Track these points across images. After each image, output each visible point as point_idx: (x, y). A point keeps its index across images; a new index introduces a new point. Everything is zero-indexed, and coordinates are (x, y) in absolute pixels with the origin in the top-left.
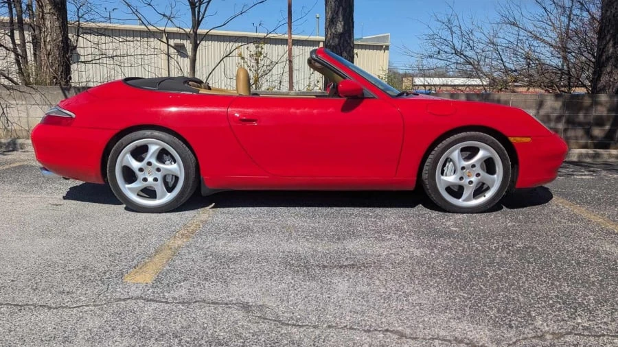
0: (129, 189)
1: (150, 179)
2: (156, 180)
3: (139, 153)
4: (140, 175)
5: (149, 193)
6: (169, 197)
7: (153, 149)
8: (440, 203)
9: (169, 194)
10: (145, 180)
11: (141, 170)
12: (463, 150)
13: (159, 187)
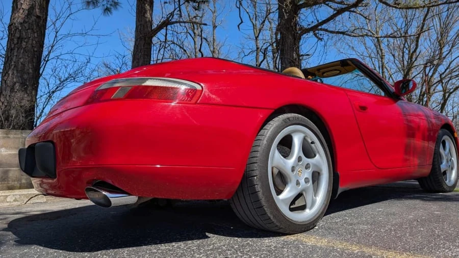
0: (283, 200)
1: (302, 181)
10: (298, 183)
11: (293, 169)
13: (310, 191)
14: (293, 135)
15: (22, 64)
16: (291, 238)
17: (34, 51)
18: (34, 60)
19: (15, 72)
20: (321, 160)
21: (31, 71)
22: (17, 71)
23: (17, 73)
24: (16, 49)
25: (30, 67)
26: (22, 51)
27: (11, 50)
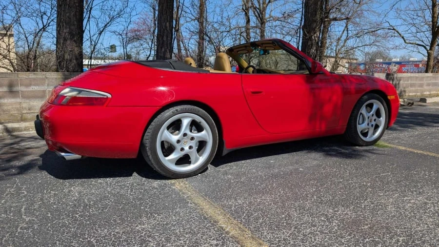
0: (169, 160)
1: (186, 148)
2: (191, 147)
4: (178, 147)
6: (202, 159)
7: (186, 122)
10: (182, 149)
11: (178, 141)
12: (367, 106)
13: (193, 153)
14: (182, 119)
15: (68, 17)
16: (169, 182)
17: (76, 6)
18: (77, 14)
19: (64, 24)
20: (206, 134)
21: (75, 23)
22: (65, 23)
23: (66, 24)
24: (63, 5)
25: (75, 19)
26: (67, 7)
27: (60, 6)
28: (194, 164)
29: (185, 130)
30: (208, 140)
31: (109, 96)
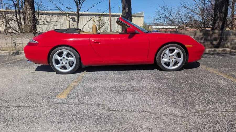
0: (58, 66)
1: (64, 63)
2: (66, 63)
3: (60, 54)
4: (61, 62)
5: (64, 68)
6: (71, 69)
7: (65, 53)
8: (162, 68)
9: (71, 68)
10: (63, 63)
11: (61, 60)
12: (170, 50)
13: (67, 66)
28: (68, 69)
29: (64, 56)
30: (74, 62)
31: (38, 42)
